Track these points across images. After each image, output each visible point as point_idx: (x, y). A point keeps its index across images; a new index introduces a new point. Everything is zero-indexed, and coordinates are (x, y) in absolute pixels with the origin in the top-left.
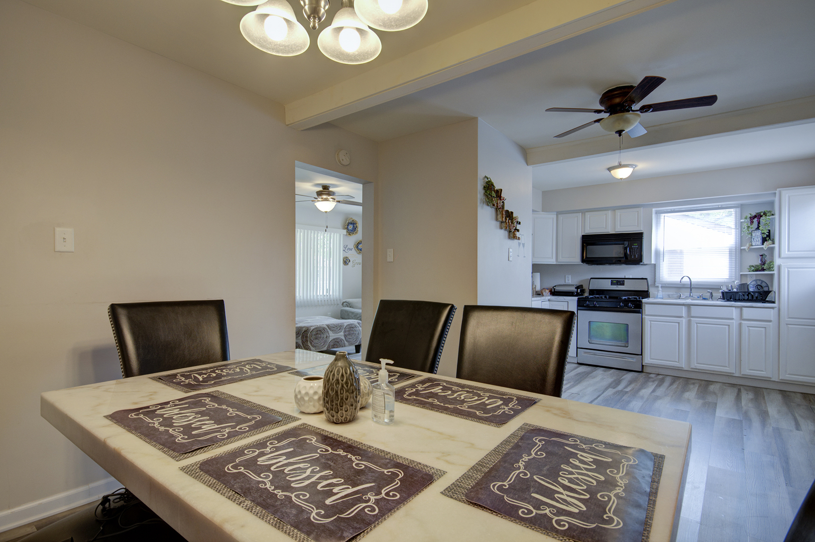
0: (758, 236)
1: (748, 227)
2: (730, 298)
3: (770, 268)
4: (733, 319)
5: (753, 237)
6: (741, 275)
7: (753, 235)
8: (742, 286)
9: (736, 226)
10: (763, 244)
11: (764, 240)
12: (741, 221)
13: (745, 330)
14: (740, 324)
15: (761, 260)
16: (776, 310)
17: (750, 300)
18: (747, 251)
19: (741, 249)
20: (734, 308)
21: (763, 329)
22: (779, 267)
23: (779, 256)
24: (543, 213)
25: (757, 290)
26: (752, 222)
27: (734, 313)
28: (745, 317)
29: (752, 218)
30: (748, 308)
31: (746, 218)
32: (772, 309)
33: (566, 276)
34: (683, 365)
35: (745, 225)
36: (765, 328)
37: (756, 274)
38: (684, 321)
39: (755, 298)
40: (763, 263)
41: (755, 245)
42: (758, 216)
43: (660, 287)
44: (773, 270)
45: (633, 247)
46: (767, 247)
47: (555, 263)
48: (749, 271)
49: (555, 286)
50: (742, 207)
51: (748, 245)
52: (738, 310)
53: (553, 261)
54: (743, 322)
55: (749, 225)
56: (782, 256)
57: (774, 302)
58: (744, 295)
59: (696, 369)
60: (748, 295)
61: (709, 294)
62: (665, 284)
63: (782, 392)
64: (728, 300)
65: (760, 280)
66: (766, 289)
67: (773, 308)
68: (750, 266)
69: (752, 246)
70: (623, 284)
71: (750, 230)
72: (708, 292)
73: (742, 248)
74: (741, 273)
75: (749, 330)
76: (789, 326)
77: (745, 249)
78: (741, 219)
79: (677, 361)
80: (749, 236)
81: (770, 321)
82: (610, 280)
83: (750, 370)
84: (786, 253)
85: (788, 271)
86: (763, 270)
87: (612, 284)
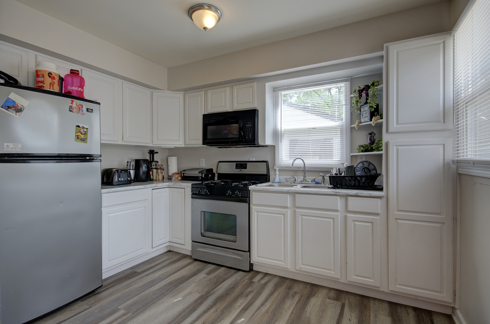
0: (366, 110)
1: (357, 102)
2: (337, 184)
3: (378, 148)
4: (337, 211)
5: (362, 113)
6: (352, 156)
7: (362, 110)
8: (350, 168)
9: (346, 102)
10: (371, 120)
11: (372, 115)
12: (351, 96)
13: (350, 224)
14: (346, 217)
15: (370, 139)
16: (384, 200)
17: (357, 186)
18: (357, 128)
19: (351, 128)
20: (338, 197)
21: (369, 224)
22: (387, 144)
23: (387, 131)
24: (169, 91)
25: (364, 174)
26: (360, 96)
27: (339, 203)
28: (350, 209)
29: (360, 92)
30: (353, 198)
31: (355, 92)
32: (379, 199)
33: (201, 160)
34: (289, 265)
35: (354, 101)
36: (372, 222)
37: (366, 155)
38: (289, 212)
39: (361, 184)
40: (372, 142)
41: (364, 122)
42: (367, 88)
43: (277, 170)
44: (382, 150)
45: (247, 125)
46: (375, 122)
47: (183, 146)
48: (359, 152)
49: (185, 171)
50: (351, 79)
51: (357, 123)
52: (343, 199)
53: (180, 144)
54: (348, 215)
55: (358, 100)
56: (390, 130)
57: (381, 189)
58: (350, 180)
59: (301, 271)
60: (354, 180)
61: (321, 178)
62: (282, 167)
63: (390, 303)
64: (335, 187)
65: (367, 162)
66: (373, 172)
67: (380, 197)
68: (360, 146)
69: (361, 123)
70: (246, 168)
71: (359, 104)
72: (321, 176)
73: (352, 126)
74: (352, 154)
75: (355, 225)
76: (400, 221)
77: (354, 127)
78: (351, 94)
79: (283, 260)
80: (359, 112)
81: (377, 214)
82: (235, 163)
83: (357, 276)
84: (395, 126)
85: (398, 150)
86: (372, 150)
87: (237, 167)
